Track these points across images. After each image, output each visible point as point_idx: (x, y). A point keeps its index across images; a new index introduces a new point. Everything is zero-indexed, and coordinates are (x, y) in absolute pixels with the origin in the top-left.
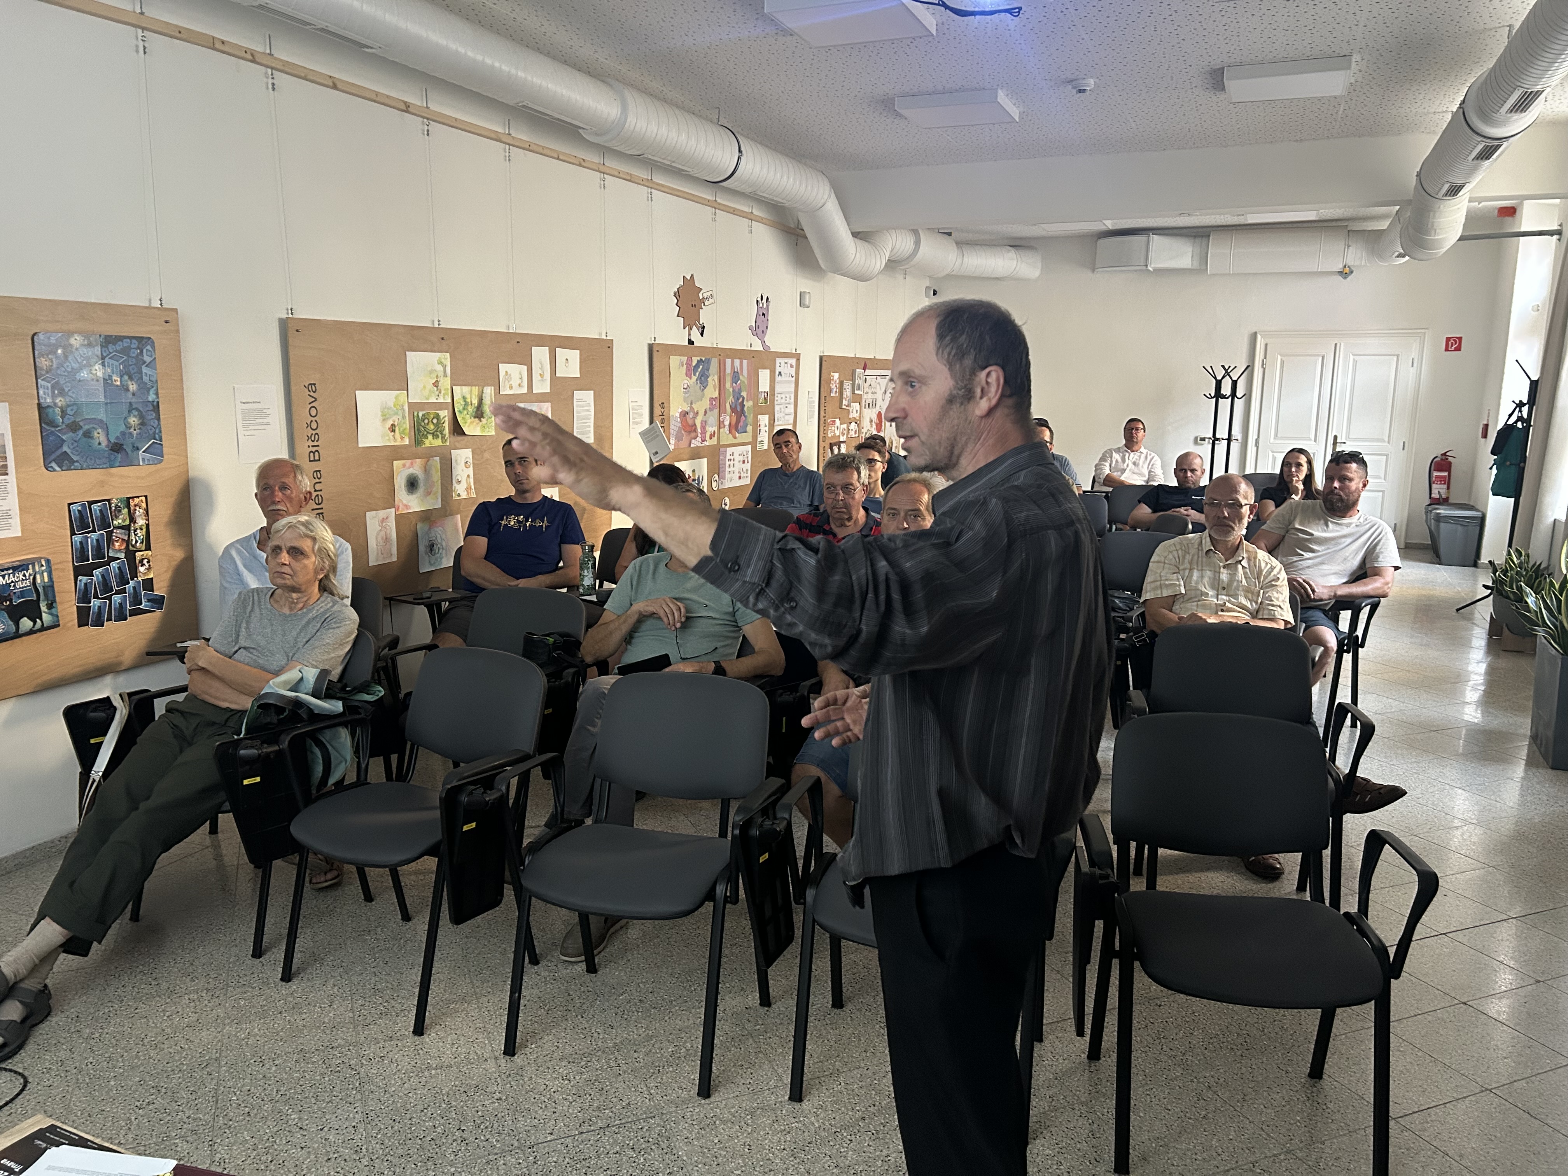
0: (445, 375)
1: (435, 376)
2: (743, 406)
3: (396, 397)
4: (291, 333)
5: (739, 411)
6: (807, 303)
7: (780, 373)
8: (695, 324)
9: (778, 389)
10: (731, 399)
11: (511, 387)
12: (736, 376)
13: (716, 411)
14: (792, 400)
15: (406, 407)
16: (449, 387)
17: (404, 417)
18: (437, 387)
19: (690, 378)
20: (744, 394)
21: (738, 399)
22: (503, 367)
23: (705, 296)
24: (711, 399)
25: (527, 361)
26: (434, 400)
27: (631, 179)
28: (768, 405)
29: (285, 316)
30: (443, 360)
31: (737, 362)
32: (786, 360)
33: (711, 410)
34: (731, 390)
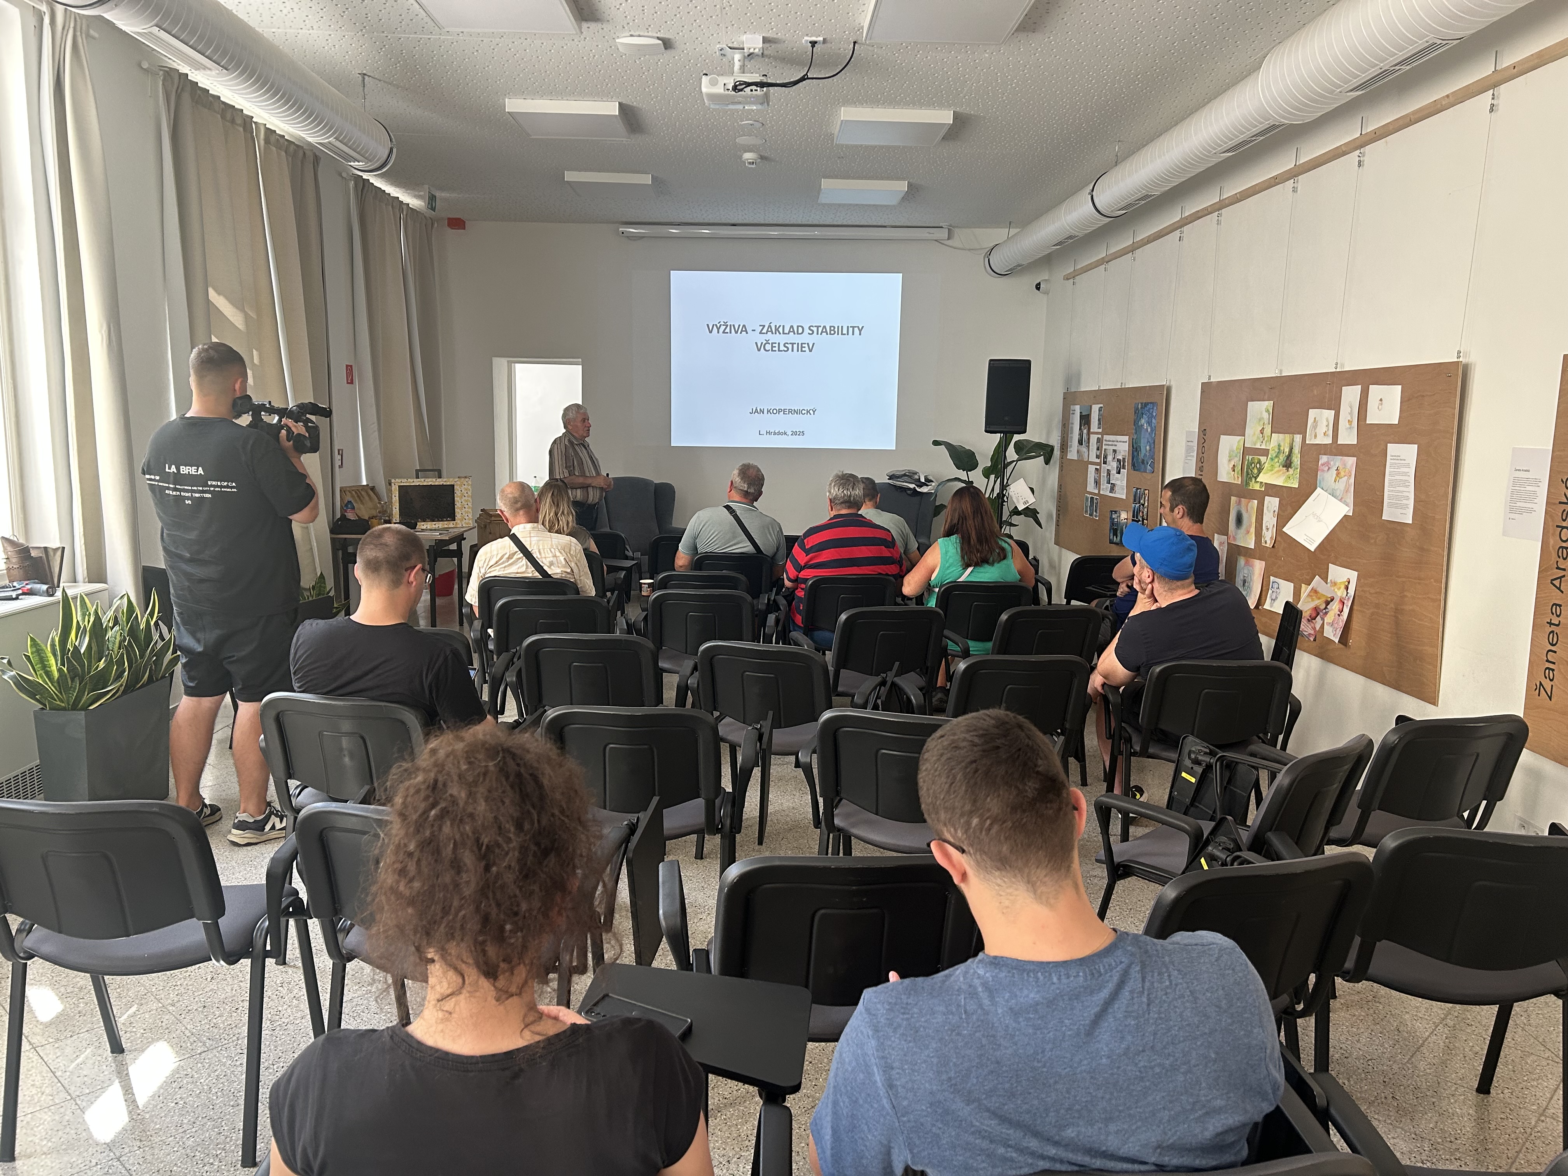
0: (1269, 422)
1: (1262, 422)
3: (1239, 442)
11: (1317, 436)
15: (1242, 451)
16: (1270, 434)
18: (1262, 434)
22: (1312, 414)
25: (1335, 405)
26: (1258, 446)
30: (1269, 409)
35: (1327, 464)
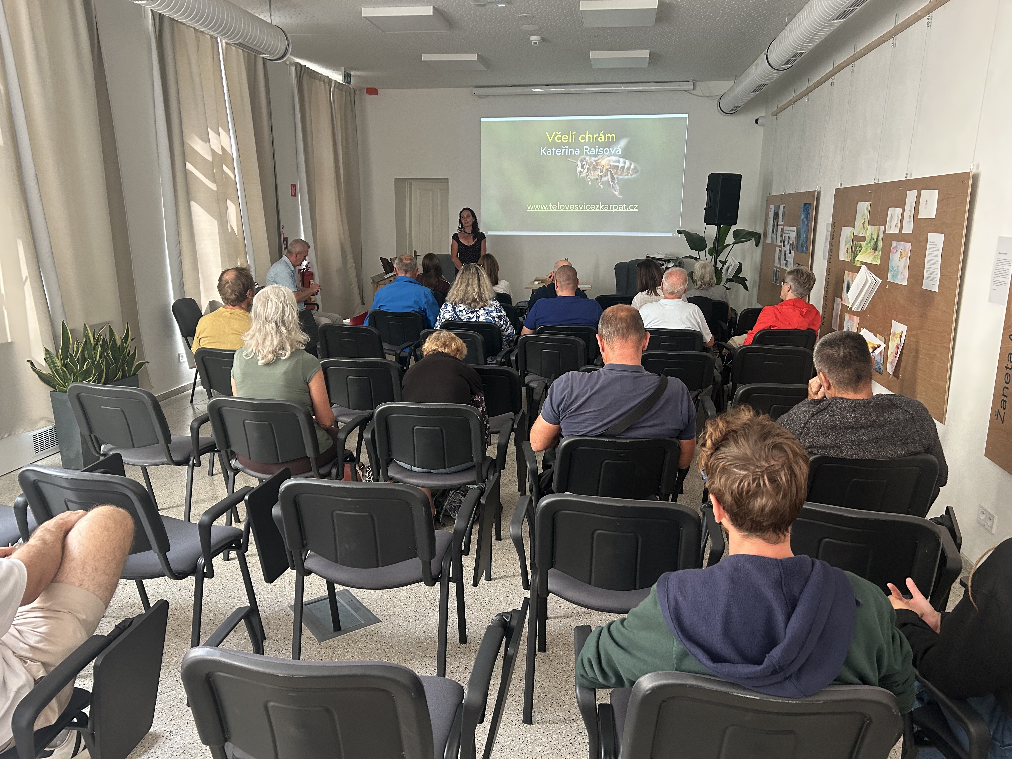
0: (867, 217)
1: (864, 218)
3: (851, 231)
11: (891, 227)
15: (852, 238)
16: (867, 226)
17: (851, 244)
18: (864, 226)
22: (890, 210)
25: (902, 205)
26: (861, 234)
30: (868, 207)
35: (896, 247)
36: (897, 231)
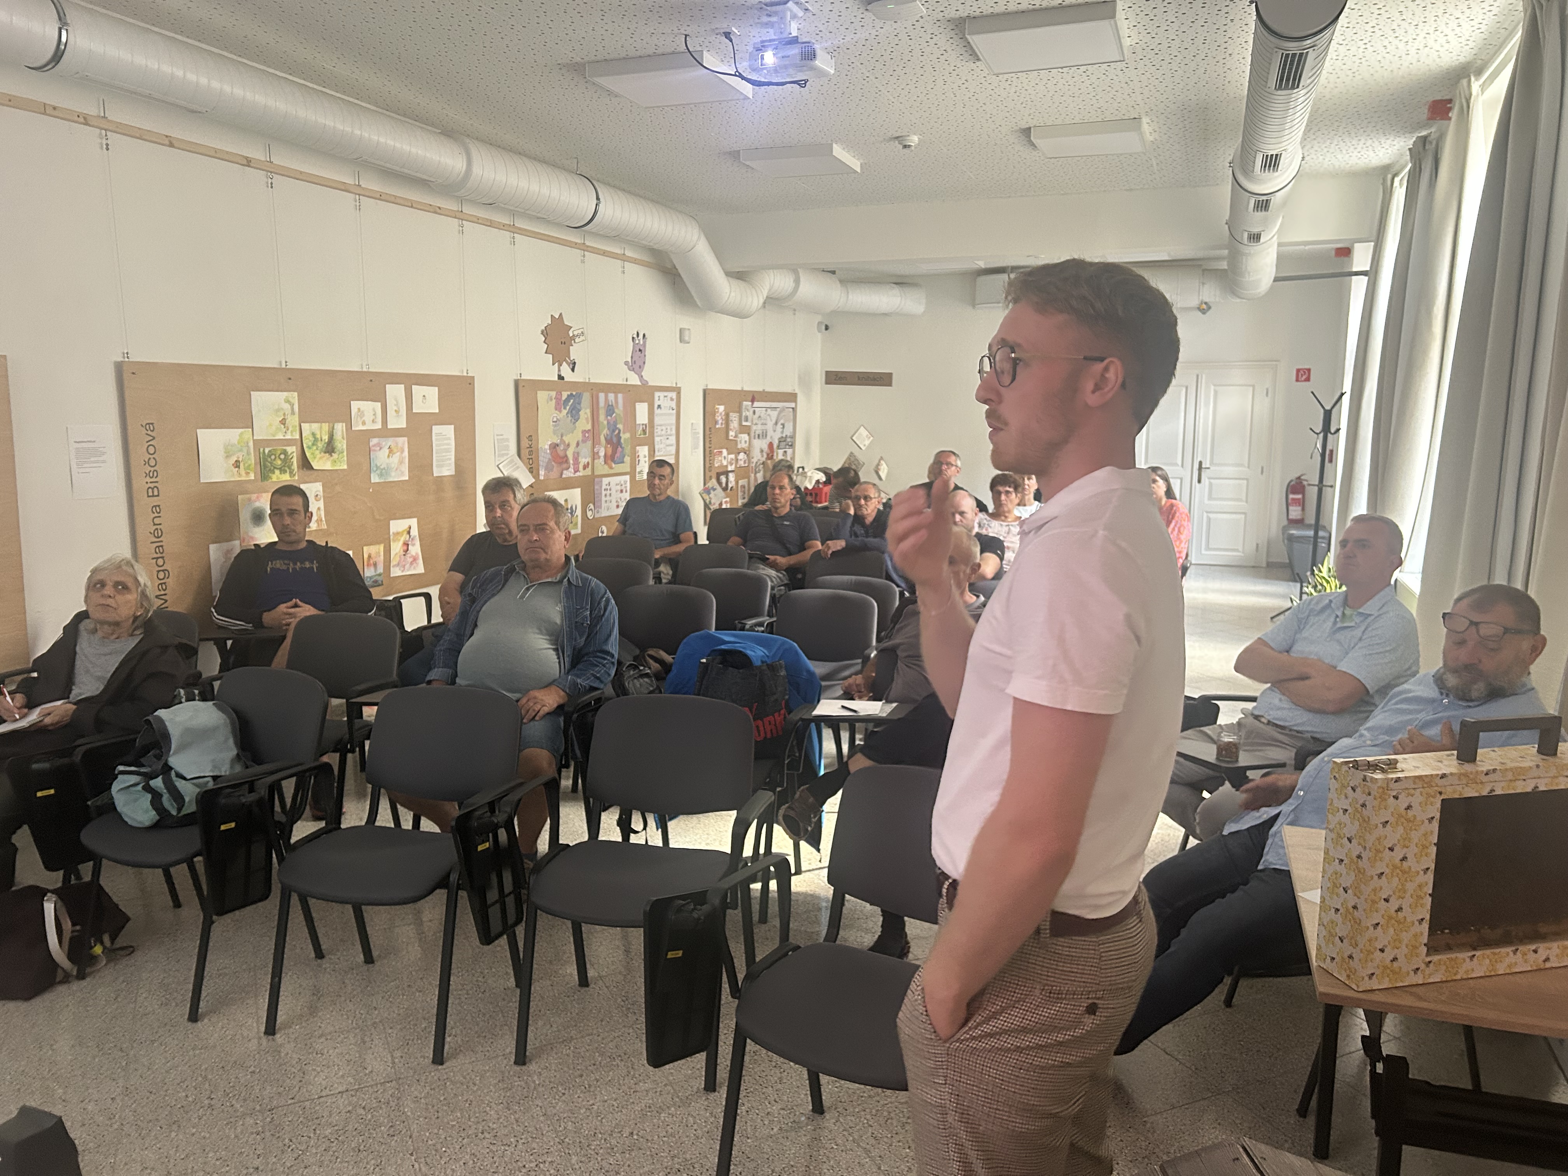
0: (293, 413)
1: (281, 413)
2: (619, 438)
3: (241, 434)
4: (127, 376)
5: (615, 443)
6: (687, 338)
7: (659, 406)
8: (565, 360)
9: (657, 420)
10: (605, 431)
11: (364, 423)
12: (610, 410)
13: (589, 443)
14: (674, 432)
15: (251, 444)
16: (297, 424)
17: (248, 453)
18: (284, 424)
19: (560, 411)
20: (620, 426)
21: (614, 431)
22: (355, 405)
23: (576, 333)
24: (584, 432)
25: (381, 398)
26: (280, 436)
27: (491, 224)
28: (648, 436)
29: (120, 359)
30: (291, 399)
31: (611, 396)
32: (666, 394)
33: (584, 441)
34: (605, 422)
35: (378, 444)
36: (378, 426)
